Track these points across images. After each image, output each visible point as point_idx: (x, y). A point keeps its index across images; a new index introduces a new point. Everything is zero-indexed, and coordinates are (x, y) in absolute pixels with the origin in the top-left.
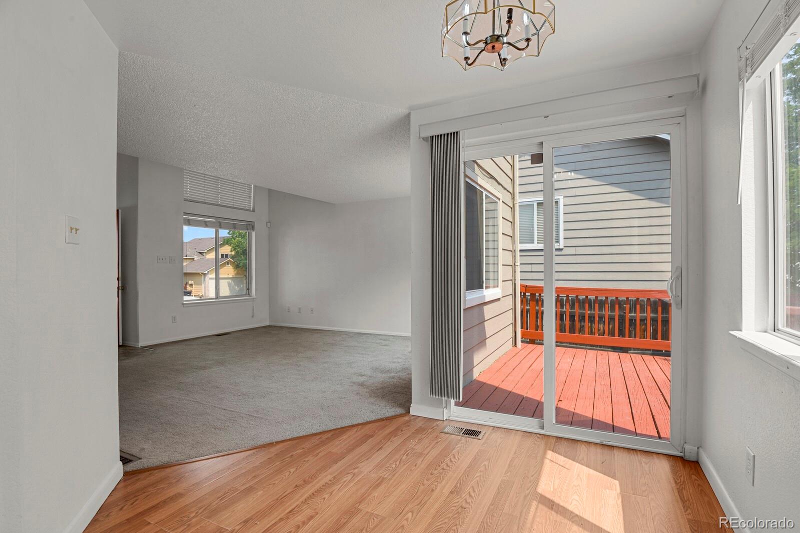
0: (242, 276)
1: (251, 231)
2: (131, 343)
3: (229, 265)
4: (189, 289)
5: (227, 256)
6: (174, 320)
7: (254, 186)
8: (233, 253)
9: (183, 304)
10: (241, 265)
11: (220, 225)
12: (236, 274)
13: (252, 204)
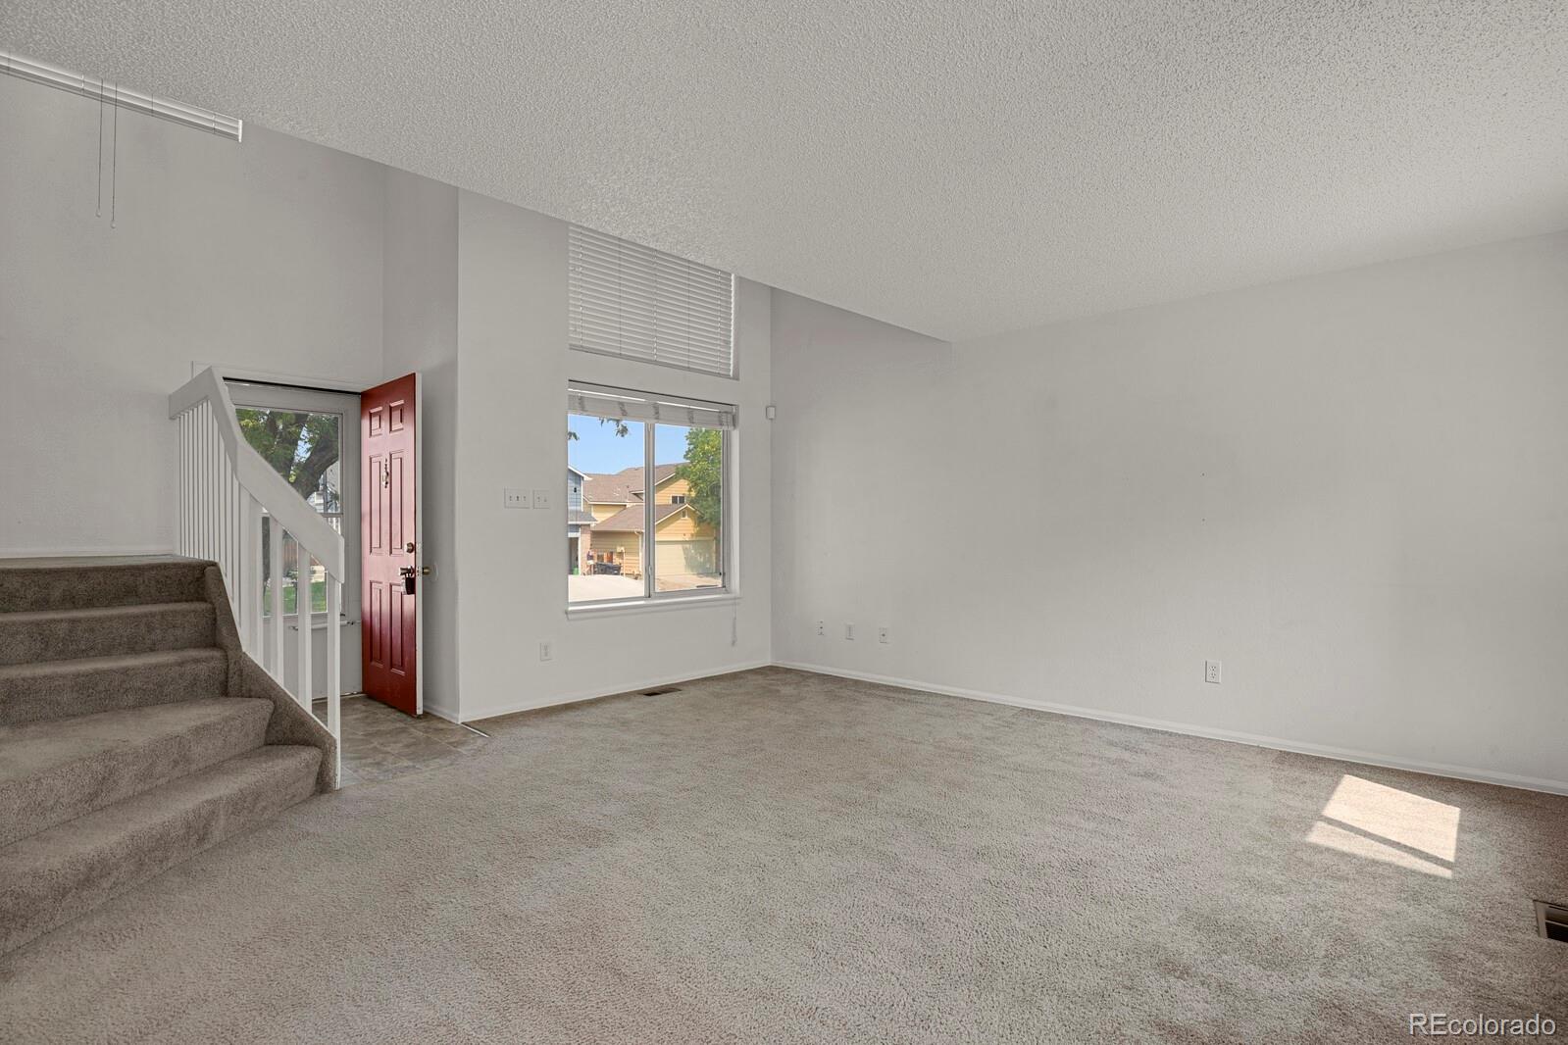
0: (712, 538)
1: (731, 428)
2: (443, 711)
3: (686, 517)
4: (616, 561)
5: (682, 499)
6: (546, 654)
7: (736, 277)
8: (693, 494)
9: (566, 613)
10: (707, 516)
11: (657, 413)
12: (698, 534)
13: (731, 362)
